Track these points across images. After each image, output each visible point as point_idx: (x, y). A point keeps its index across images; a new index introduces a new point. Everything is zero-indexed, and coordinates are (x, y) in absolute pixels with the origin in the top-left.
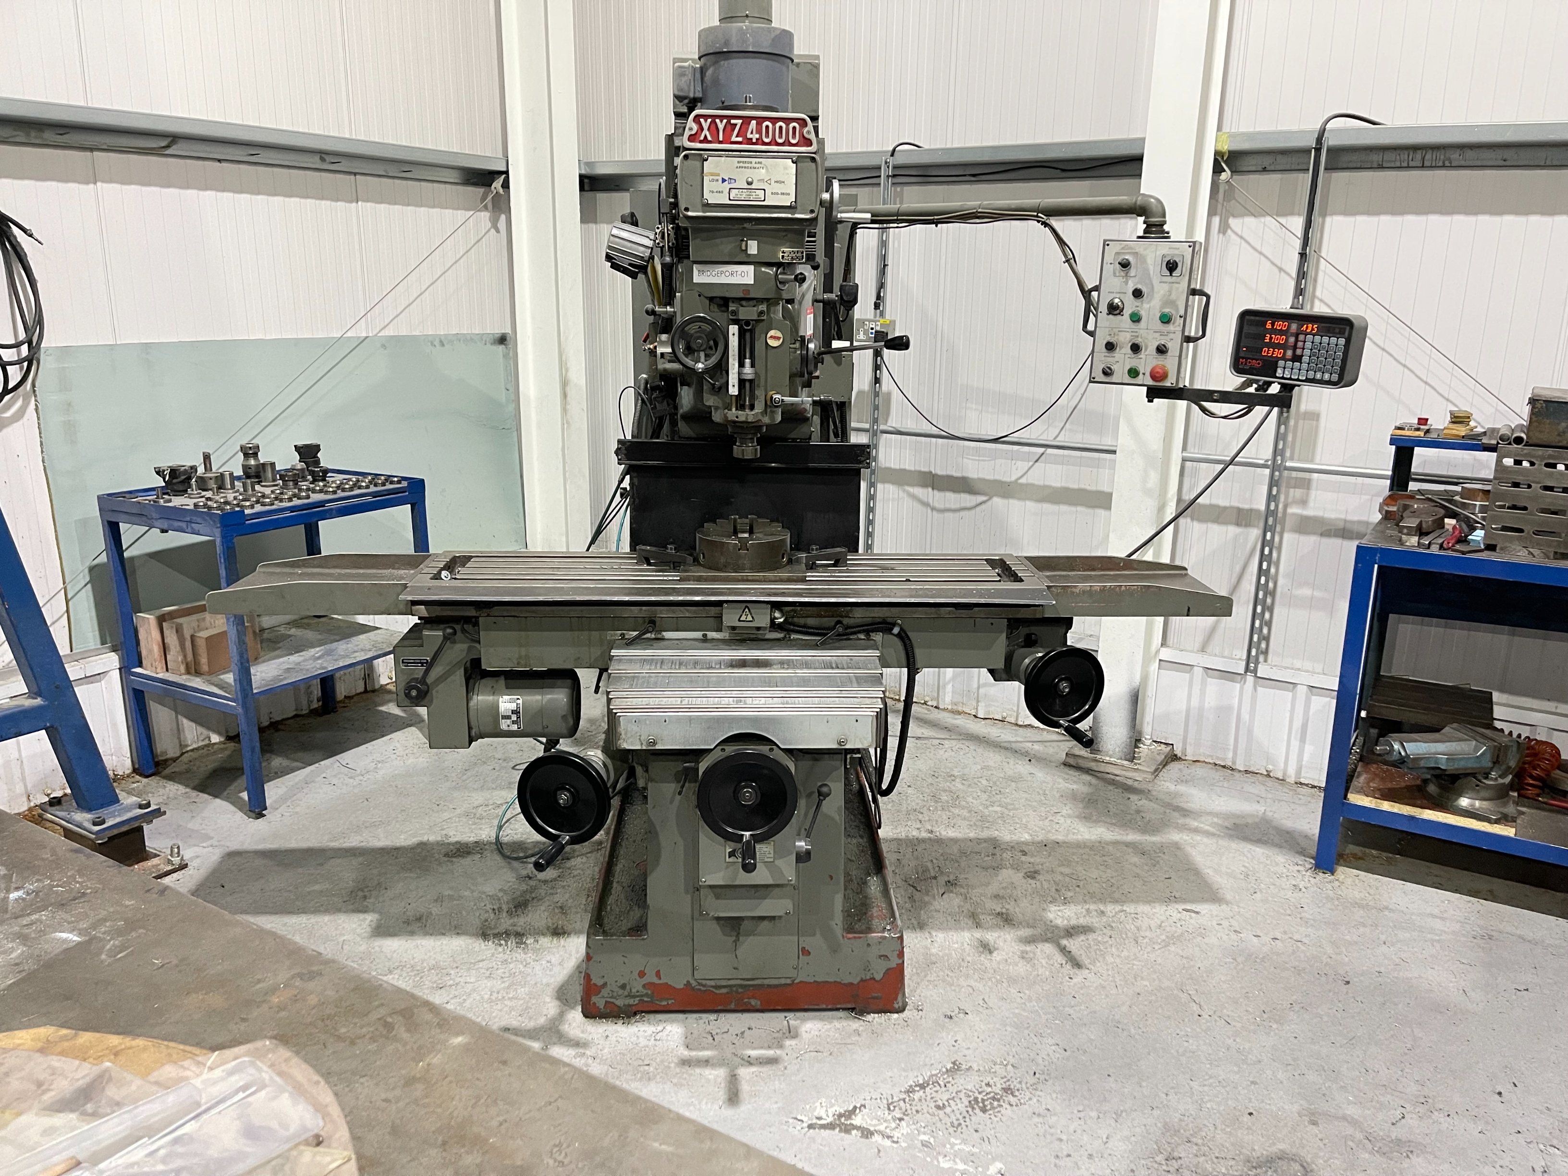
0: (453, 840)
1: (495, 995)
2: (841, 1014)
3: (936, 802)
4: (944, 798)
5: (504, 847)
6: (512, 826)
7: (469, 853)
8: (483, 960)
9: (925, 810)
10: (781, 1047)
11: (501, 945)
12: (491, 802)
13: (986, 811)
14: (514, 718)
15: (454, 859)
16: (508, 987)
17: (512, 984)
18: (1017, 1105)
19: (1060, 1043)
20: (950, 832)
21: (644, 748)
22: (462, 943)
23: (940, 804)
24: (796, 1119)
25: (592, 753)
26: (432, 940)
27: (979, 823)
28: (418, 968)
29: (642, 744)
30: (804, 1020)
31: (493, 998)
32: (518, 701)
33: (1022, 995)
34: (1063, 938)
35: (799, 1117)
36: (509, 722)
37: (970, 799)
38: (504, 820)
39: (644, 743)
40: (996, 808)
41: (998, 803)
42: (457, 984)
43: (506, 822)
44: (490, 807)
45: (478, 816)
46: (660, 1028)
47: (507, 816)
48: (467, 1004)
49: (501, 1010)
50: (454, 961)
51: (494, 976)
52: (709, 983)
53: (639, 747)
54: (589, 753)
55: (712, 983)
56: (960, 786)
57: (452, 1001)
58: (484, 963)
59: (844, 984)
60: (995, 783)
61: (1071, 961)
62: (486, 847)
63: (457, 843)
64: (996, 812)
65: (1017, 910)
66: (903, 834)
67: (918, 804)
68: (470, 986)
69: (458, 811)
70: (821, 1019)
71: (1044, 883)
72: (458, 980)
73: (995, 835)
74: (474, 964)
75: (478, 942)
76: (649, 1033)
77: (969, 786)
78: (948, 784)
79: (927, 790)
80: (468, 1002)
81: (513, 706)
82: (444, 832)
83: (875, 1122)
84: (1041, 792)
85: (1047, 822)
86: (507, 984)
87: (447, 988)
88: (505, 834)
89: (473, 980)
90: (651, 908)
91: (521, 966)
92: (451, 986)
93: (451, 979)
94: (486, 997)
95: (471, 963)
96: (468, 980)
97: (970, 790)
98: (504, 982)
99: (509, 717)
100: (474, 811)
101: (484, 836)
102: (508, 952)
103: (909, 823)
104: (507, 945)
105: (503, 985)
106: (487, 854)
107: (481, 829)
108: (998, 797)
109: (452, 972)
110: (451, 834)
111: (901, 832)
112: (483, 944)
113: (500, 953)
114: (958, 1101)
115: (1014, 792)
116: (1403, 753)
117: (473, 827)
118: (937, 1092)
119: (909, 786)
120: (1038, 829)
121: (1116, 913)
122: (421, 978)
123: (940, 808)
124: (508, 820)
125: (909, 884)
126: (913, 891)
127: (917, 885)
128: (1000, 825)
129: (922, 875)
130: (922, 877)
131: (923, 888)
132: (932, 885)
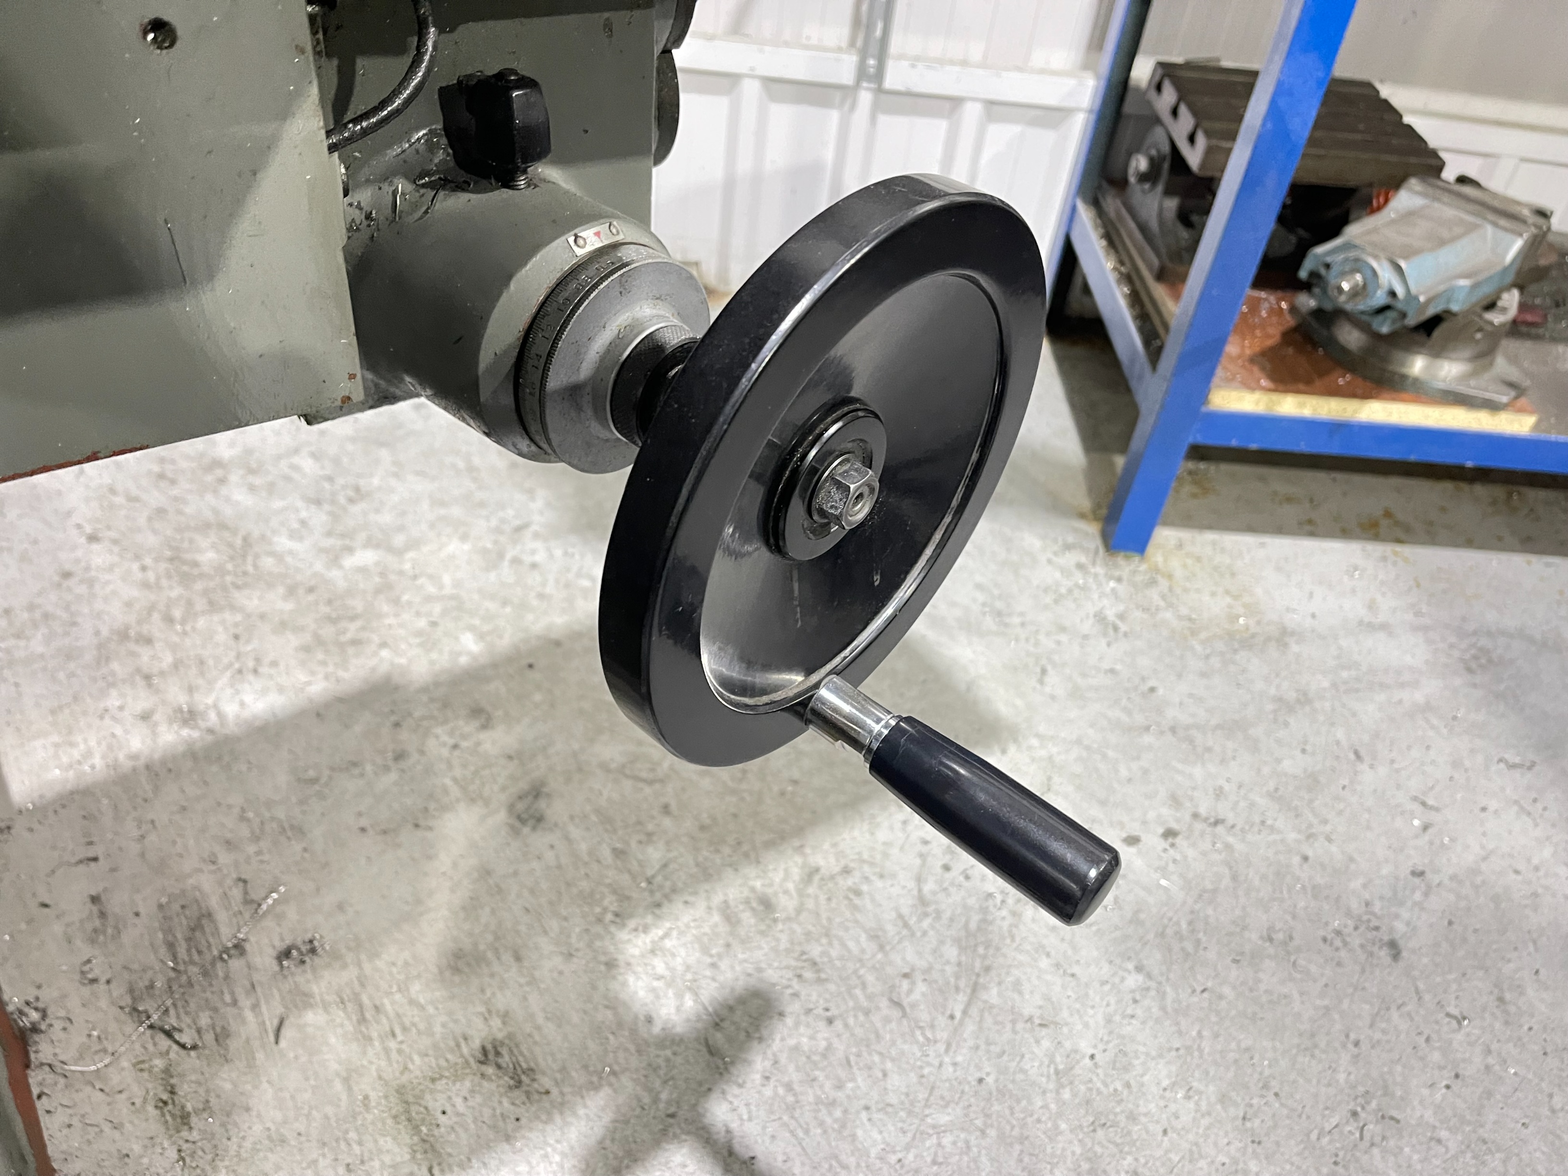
3: (186, 579)
4: (208, 557)
9: (155, 627)
13: (335, 574)
20: (248, 698)
23: (199, 586)
27: (328, 631)
37: (283, 542)
40: (366, 557)
41: (362, 536)
56: (240, 496)
60: (336, 461)
64: (363, 570)
65: (535, 1002)
66: (98, 761)
67: (129, 604)
71: (575, 832)
73: (384, 668)
77: (271, 488)
78: (209, 498)
79: (152, 540)
84: (461, 464)
85: (506, 572)
97: (278, 504)
103: (113, 701)
108: (356, 509)
111: (89, 754)
115: (393, 482)
116: (1400, 291)
119: (93, 538)
120: (492, 606)
121: (801, 893)
123: (200, 604)
125: (151, 1027)
126: (172, 1055)
127: (178, 1017)
128: (387, 621)
129: (189, 950)
130: (192, 962)
131: (204, 1020)
132: (232, 993)
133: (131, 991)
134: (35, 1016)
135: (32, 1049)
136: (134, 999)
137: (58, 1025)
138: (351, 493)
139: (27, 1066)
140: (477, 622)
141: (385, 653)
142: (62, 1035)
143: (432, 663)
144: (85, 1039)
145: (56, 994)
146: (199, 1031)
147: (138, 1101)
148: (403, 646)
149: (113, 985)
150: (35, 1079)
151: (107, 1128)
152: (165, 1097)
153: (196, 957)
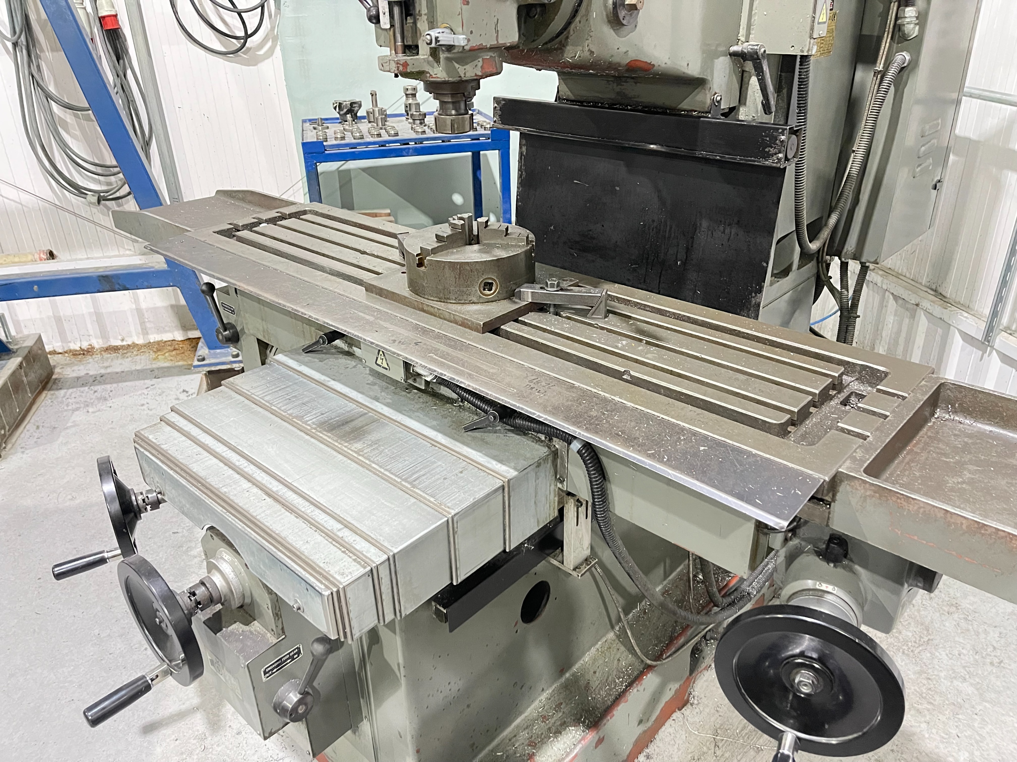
40: (967, 688)
77: (965, 631)
125: (714, 739)
126: (710, 752)
127: (723, 746)
128: (941, 717)
129: (746, 734)
130: (743, 738)
131: (727, 755)
132: (741, 758)
133: (722, 725)
134: (696, 702)
135: (685, 708)
136: (719, 728)
137: (697, 710)
138: (996, 661)
139: (680, 709)
140: (977, 753)
141: (924, 726)
142: (695, 713)
143: (937, 747)
144: (698, 721)
145: (706, 703)
146: (723, 755)
147: (690, 751)
148: (934, 731)
149: (720, 718)
150: (677, 715)
151: (677, 746)
152: (696, 758)
153: (746, 738)
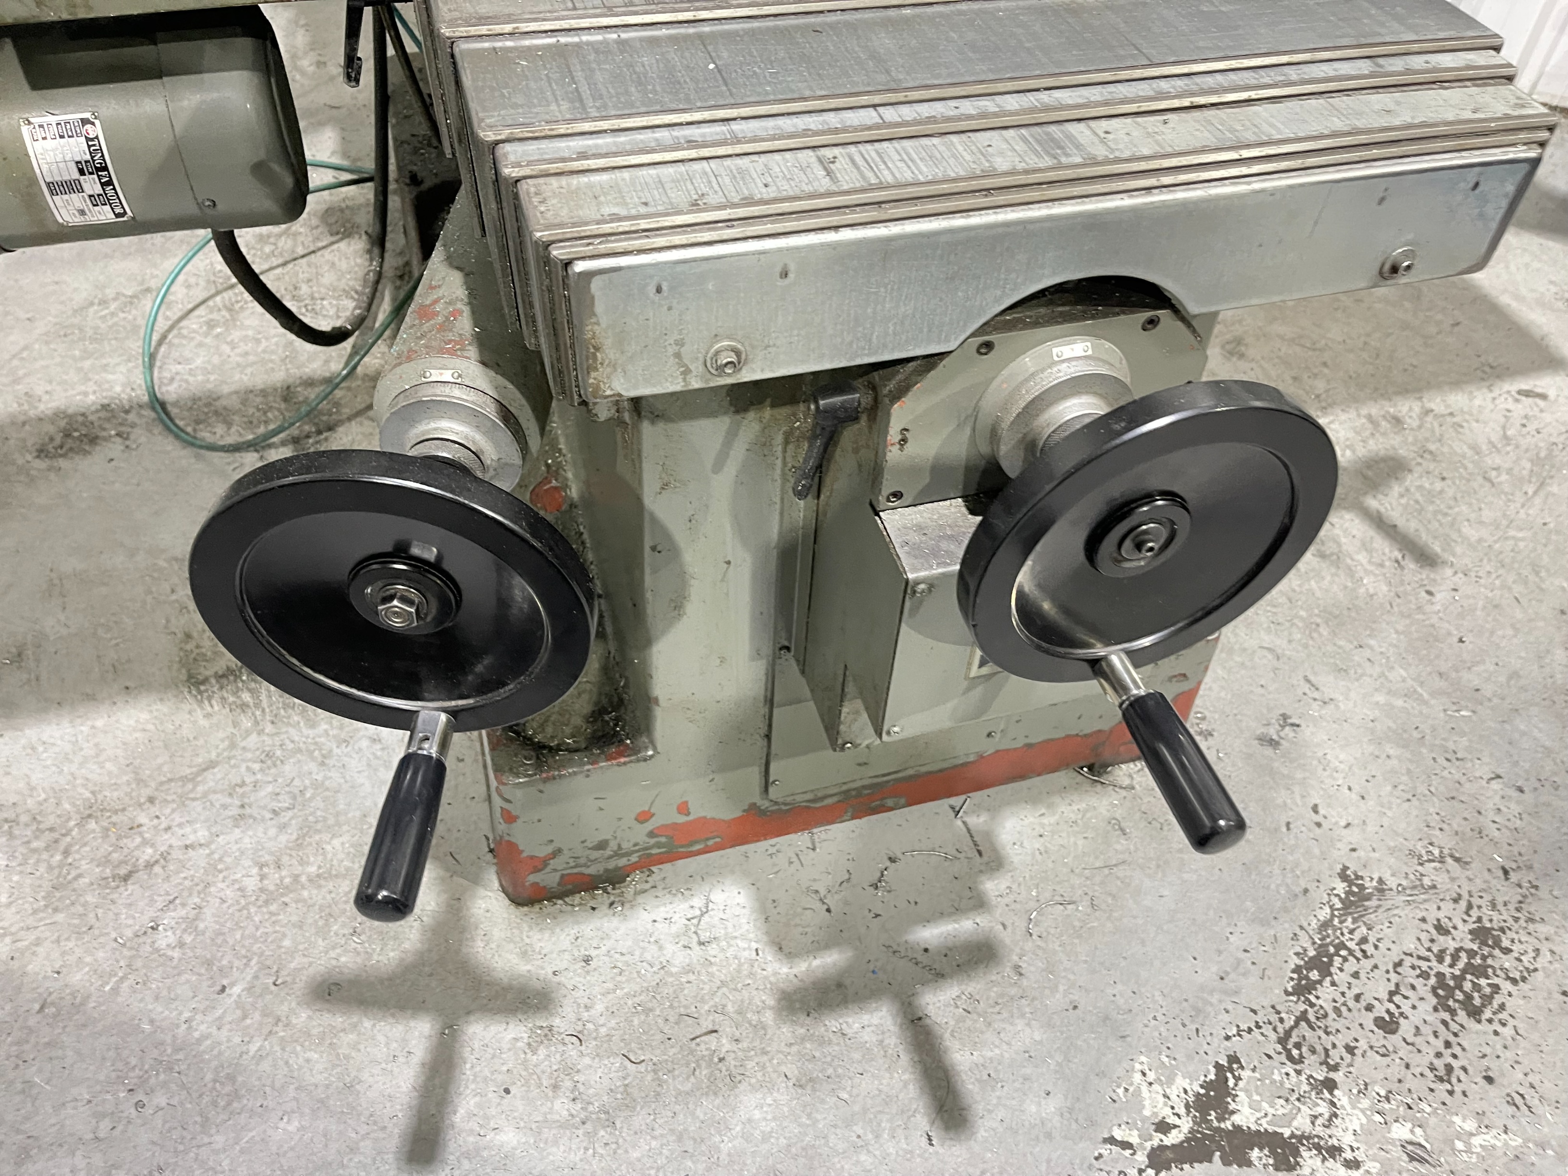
0: (47, 405)
1: (274, 876)
2: (1063, 777)
5: (173, 411)
6: (175, 354)
7: (94, 440)
8: (211, 765)
10: (979, 903)
11: (244, 706)
12: (110, 292)
14: (91, 184)
15: (62, 463)
16: (298, 844)
17: (307, 829)
18: (1524, 979)
19: (1500, 771)
21: (696, 384)
22: (144, 716)
24: (1111, 1140)
25: (447, 376)
26: (66, 723)
28: (51, 820)
29: (687, 372)
30: (994, 810)
31: (270, 885)
32: (96, 130)
33: (1367, 653)
34: (1365, 493)
35: (1118, 1135)
36: (77, 200)
38: (155, 337)
39: (697, 368)
42: (165, 856)
43: (160, 343)
44: (113, 306)
45: (90, 332)
46: (698, 902)
47: (162, 325)
48: (208, 922)
49: (300, 925)
50: (140, 781)
51: (255, 811)
52: (799, 798)
53: (676, 386)
54: (435, 375)
55: (809, 796)
57: (167, 920)
58: (218, 772)
59: (1085, 735)
61: (1412, 552)
62: (132, 417)
63: (59, 414)
68: (199, 857)
69: (40, 327)
70: (1034, 800)
72: (165, 841)
74: (192, 779)
75: (186, 707)
76: (680, 921)
80: (208, 912)
81: (78, 149)
82: (21, 388)
83: (1281, 1108)
86: (292, 834)
87: (142, 875)
88: (167, 375)
89: (202, 834)
90: (662, 702)
91: (313, 766)
92: (149, 865)
93: (145, 842)
94: (251, 884)
95: (184, 779)
96: (191, 839)
98: (283, 827)
99: (73, 187)
100: (76, 321)
101: (118, 389)
102: (269, 728)
104: (257, 705)
105: (283, 838)
106: (139, 435)
107: (105, 368)
109: (142, 819)
110: (39, 390)
112: (199, 713)
113: (248, 733)
114: (1409, 993)
117: (87, 364)
118: (1356, 975)
122: (66, 853)
124: (164, 337)
